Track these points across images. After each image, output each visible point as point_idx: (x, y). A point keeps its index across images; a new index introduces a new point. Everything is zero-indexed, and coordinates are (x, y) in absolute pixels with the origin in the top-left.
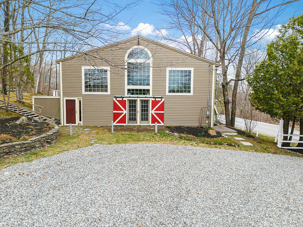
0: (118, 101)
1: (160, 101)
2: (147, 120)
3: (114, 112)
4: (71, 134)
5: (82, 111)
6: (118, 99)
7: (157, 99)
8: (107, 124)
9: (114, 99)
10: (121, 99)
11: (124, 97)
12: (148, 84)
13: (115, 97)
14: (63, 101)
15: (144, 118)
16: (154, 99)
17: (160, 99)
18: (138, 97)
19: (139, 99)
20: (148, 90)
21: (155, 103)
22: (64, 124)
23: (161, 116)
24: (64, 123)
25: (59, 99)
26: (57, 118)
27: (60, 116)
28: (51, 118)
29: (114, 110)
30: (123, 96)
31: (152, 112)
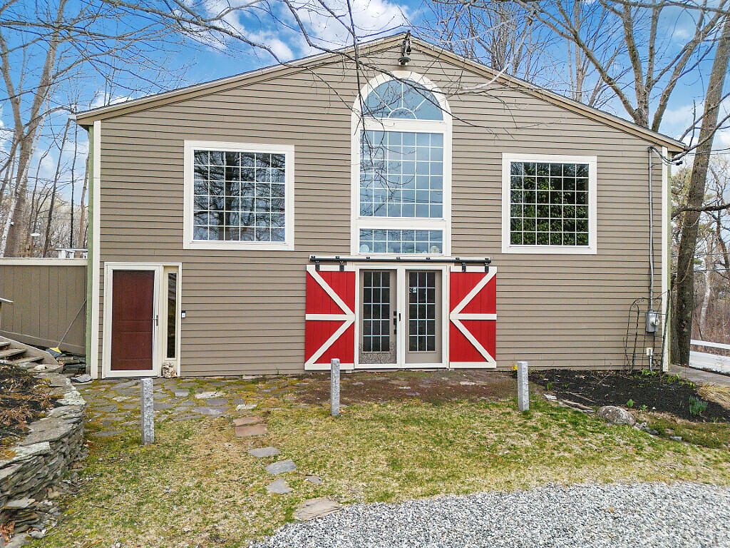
0: (324, 275)
1: (480, 276)
2: (432, 348)
3: (310, 317)
4: (149, 433)
5: (179, 316)
6: (323, 268)
7: (470, 269)
8: (279, 366)
9: (311, 269)
10: (336, 268)
11: (345, 261)
12: (438, 213)
13: (313, 260)
14: (102, 276)
15: (422, 340)
16: (459, 269)
17: (481, 269)
18: (398, 261)
19: (401, 269)
20: (438, 235)
21: (461, 284)
22: (100, 373)
23: (486, 332)
24: (100, 367)
25: (84, 271)
26: (73, 347)
27: (83, 339)
28: (44, 349)
29: (308, 311)
30: (341, 257)
31: (451, 316)
